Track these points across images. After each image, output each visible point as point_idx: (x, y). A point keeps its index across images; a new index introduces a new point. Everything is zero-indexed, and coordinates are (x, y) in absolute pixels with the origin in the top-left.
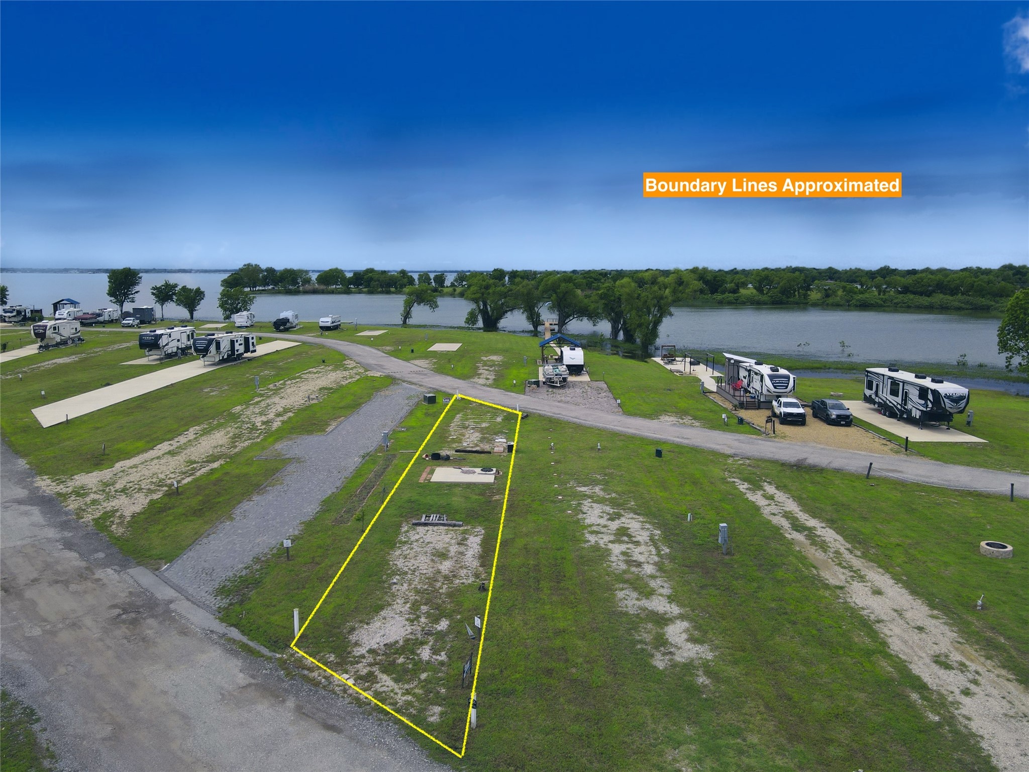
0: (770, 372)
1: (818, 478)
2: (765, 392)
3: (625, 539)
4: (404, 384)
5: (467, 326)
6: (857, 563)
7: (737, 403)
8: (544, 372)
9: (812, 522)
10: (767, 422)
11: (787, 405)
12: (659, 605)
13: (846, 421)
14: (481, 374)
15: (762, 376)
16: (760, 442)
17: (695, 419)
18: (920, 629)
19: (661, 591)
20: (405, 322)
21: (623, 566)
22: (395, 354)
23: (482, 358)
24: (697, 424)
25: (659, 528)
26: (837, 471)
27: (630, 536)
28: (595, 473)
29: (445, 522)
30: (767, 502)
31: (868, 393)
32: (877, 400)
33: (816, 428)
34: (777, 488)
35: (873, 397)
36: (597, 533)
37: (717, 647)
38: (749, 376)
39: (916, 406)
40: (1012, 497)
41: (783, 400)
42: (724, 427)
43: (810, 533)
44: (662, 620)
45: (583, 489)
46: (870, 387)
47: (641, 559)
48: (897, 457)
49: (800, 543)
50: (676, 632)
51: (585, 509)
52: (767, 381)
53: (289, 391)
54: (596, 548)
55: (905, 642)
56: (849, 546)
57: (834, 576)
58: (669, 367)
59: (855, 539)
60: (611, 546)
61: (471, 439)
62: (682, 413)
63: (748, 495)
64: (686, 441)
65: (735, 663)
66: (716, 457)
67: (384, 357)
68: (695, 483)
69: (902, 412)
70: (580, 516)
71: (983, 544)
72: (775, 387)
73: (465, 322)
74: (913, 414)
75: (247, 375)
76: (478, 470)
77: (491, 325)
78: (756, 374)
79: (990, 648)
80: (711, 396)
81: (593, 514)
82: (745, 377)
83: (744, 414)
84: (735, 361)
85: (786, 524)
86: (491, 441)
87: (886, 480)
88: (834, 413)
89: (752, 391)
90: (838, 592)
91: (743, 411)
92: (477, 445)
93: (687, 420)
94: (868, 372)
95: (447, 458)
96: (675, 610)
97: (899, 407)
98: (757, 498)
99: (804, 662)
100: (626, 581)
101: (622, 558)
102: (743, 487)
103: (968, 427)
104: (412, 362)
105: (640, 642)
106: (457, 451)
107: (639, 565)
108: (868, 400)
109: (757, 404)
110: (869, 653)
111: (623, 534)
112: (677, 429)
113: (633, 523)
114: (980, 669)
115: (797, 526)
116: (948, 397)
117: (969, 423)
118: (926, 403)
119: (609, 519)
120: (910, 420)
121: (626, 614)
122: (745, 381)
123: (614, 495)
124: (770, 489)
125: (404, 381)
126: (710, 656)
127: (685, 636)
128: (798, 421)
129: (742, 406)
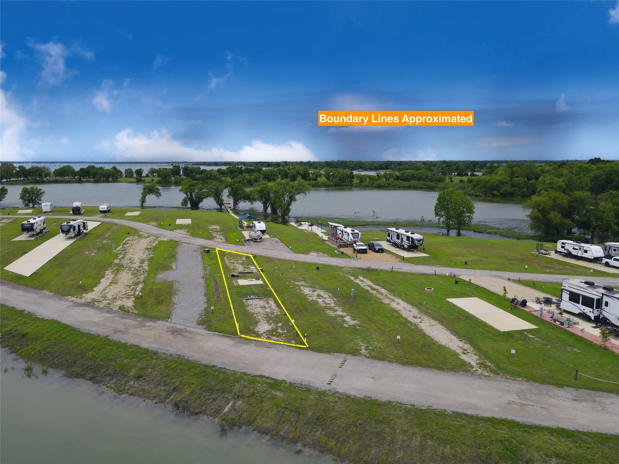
0: (352, 232)
1: (376, 273)
2: (350, 240)
3: (321, 297)
4: (184, 244)
5: (182, 206)
6: (392, 297)
7: (339, 245)
8: (246, 234)
9: (377, 287)
10: (353, 253)
11: (360, 245)
12: (340, 313)
13: (381, 251)
14: (215, 237)
15: (348, 234)
16: (352, 261)
17: (324, 253)
18: (410, 311)
19: (339, 310)
20: (142, 205)
21: (325, 305)
22: (160, 226)
23: (209, 227)
24: (326, 255)
25: (330, 293)
26: (382, 270)
27: (322, 296)
28: (299, 277)
29: (257, 298)
30: (362, 282)
31: (388, 238)
32: (392, 241)
33: (371, 254)
34: (363, 277)
35: (390, 240)
36: (311, 296)
37: (359, 321)
38: (342, 233)
39: (406, 244)
40: (435, 275)
41: (358, 243)
42: (336, 256)
43: (377, 290)
44: (343, 317)
45: (297, 283)
46: (389, 236)
47: (329, 302)
48: (400, 263)
49: (375, 294)
50: (347, 319)
51: (303, 290)
52: (350, 235)
53: (131, 250)
54: (313, 300)
55: (406, 314)
56: (389, 293)
57: (386, 301)
58: (300, 228)
59: (391, 291)
60: (317, 300)
61: (240, 268)
62: (318, 251)
63: (354, 281)
64: (325, 263)
65: (365, 323)
66: (339, 268)
67: (156, 229)
68: (335, 278)
69: (401, 246)
70: (302, 292)
71: (426, 289)
72: (354, 238)
73: (181, 205)
74: (405, 247)
75: (98, 244)
76: (254, 279)
77: (195, 205)
78: (345, 232)
79: (426, 313)
80: (327, 242)
81: (307, 291)
82: (340, 234)
83: (342, 250)
84: (334, 226)
85: (369, 289)
86: (249, 268)
87: (398, 272)
88: (377, 248)
89: (344, 239)
90: (388, 305)
91: (342, 248)
92: (245, 270)
93: (321, 254)
94: (388, 230)
95: (238, 276)
96: (345, 314)
97: (400, 244)
98: (357, 281)
99: (382, 321)
100: (328, 309)
101: (322, 302)
102: (352, 278)
103: (424, 251)
104: (174, 231)
105: (338, 322)
106: (239, 273)
107: (329, 304)
108: (388, 241)
109: (346, 245)
110: (398, 318)
111: (319, 296)
112: (319, 258)
113: (322, 293)
114: (424, 318)
115: (373, 289)
116: (416, 240)
117: (424, 249)
118: (409, 242)
119: (313, 292)
120: (404, 249)
121: (332, 316)
122: (340, 236)
123: (310, 284)
124: (361, 278)
125: (183, 243)
126: (358, 323)
127: (350, 319)
128: (364, 252)
129: (341, 246)
